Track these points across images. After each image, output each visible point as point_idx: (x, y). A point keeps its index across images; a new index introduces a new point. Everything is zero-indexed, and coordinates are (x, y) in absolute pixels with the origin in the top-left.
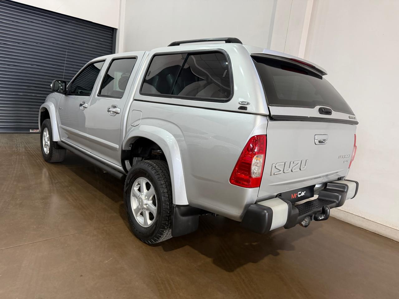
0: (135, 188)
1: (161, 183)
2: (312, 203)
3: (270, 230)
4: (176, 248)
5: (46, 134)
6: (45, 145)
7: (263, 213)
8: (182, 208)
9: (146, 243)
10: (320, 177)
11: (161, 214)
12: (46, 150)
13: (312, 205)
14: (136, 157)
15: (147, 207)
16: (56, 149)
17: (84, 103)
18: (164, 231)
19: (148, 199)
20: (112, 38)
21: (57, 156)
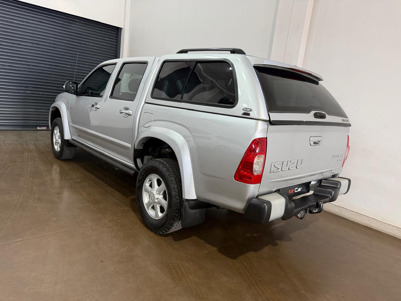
0: (147, 184)
1: (172, 179)
2: (308, 198)
3: (269, 221)
4: (185, 238)
5: (57, 132)
6: (56, 142)
7: (263, 206)
8: (191, 202)
9: (158, 234)
10: (315, 174)
11: (172, 207)
12: (57, 148)
13: (308, 199)
14: (146, 155)
15: (158, 201)
16: (67, 146)
17: (96, 104)
18: (174, 222)
19: (159, 194)
20: (117, 37)
21: (68, 153)
